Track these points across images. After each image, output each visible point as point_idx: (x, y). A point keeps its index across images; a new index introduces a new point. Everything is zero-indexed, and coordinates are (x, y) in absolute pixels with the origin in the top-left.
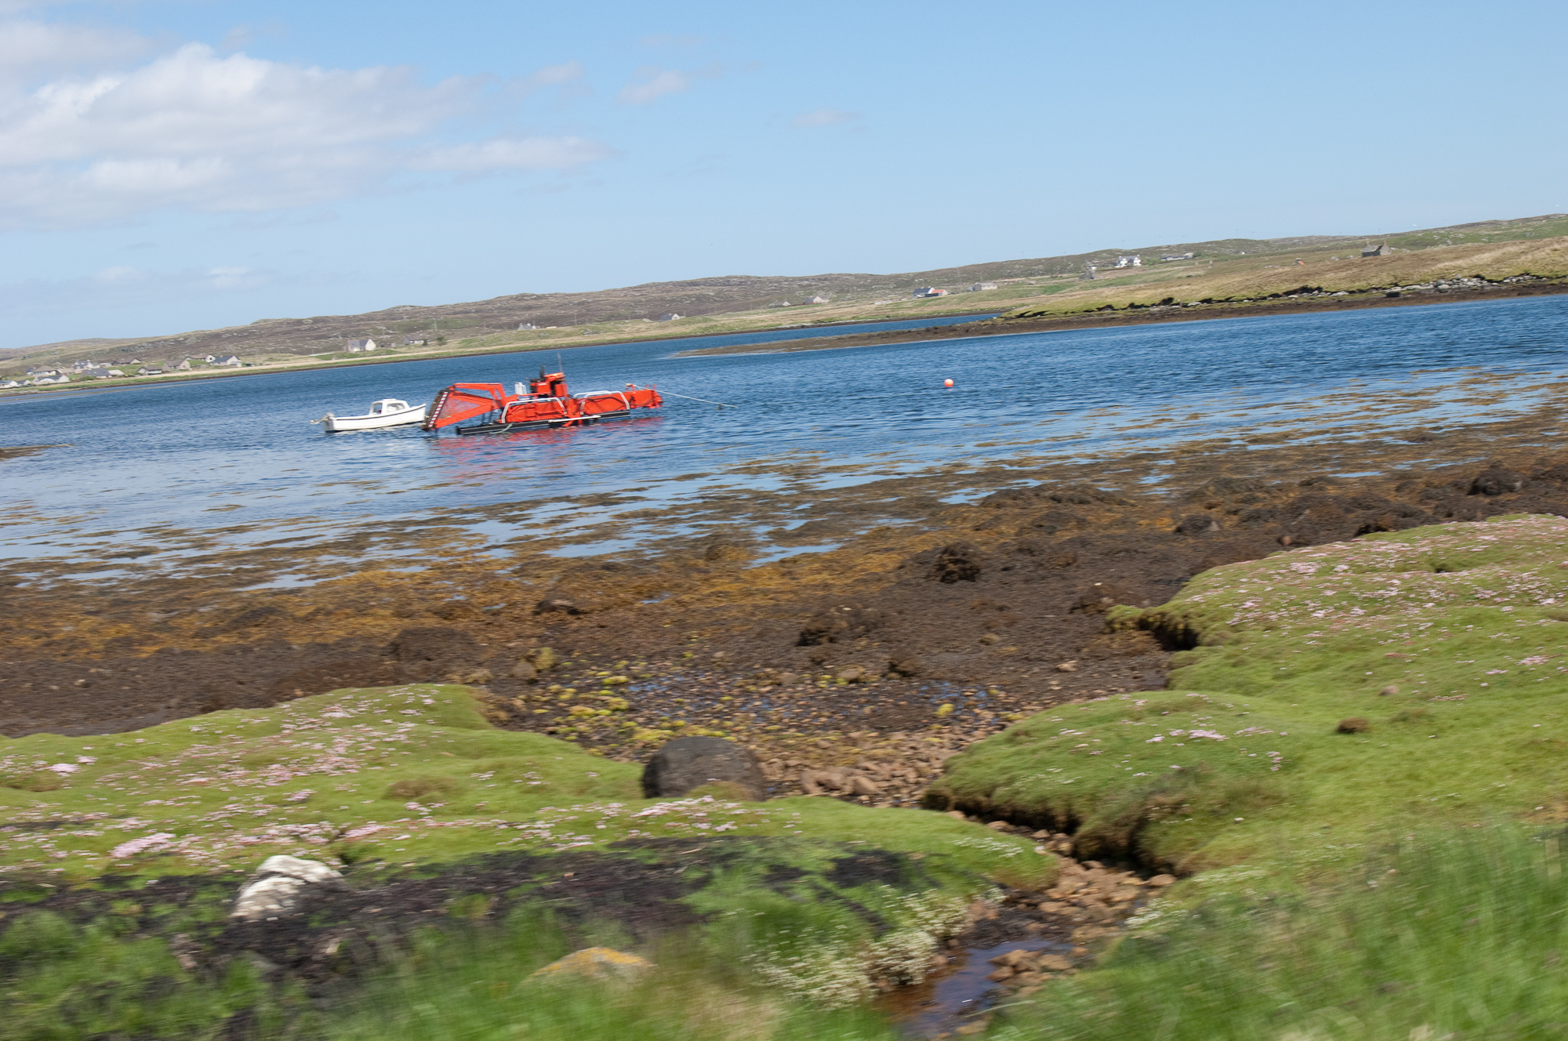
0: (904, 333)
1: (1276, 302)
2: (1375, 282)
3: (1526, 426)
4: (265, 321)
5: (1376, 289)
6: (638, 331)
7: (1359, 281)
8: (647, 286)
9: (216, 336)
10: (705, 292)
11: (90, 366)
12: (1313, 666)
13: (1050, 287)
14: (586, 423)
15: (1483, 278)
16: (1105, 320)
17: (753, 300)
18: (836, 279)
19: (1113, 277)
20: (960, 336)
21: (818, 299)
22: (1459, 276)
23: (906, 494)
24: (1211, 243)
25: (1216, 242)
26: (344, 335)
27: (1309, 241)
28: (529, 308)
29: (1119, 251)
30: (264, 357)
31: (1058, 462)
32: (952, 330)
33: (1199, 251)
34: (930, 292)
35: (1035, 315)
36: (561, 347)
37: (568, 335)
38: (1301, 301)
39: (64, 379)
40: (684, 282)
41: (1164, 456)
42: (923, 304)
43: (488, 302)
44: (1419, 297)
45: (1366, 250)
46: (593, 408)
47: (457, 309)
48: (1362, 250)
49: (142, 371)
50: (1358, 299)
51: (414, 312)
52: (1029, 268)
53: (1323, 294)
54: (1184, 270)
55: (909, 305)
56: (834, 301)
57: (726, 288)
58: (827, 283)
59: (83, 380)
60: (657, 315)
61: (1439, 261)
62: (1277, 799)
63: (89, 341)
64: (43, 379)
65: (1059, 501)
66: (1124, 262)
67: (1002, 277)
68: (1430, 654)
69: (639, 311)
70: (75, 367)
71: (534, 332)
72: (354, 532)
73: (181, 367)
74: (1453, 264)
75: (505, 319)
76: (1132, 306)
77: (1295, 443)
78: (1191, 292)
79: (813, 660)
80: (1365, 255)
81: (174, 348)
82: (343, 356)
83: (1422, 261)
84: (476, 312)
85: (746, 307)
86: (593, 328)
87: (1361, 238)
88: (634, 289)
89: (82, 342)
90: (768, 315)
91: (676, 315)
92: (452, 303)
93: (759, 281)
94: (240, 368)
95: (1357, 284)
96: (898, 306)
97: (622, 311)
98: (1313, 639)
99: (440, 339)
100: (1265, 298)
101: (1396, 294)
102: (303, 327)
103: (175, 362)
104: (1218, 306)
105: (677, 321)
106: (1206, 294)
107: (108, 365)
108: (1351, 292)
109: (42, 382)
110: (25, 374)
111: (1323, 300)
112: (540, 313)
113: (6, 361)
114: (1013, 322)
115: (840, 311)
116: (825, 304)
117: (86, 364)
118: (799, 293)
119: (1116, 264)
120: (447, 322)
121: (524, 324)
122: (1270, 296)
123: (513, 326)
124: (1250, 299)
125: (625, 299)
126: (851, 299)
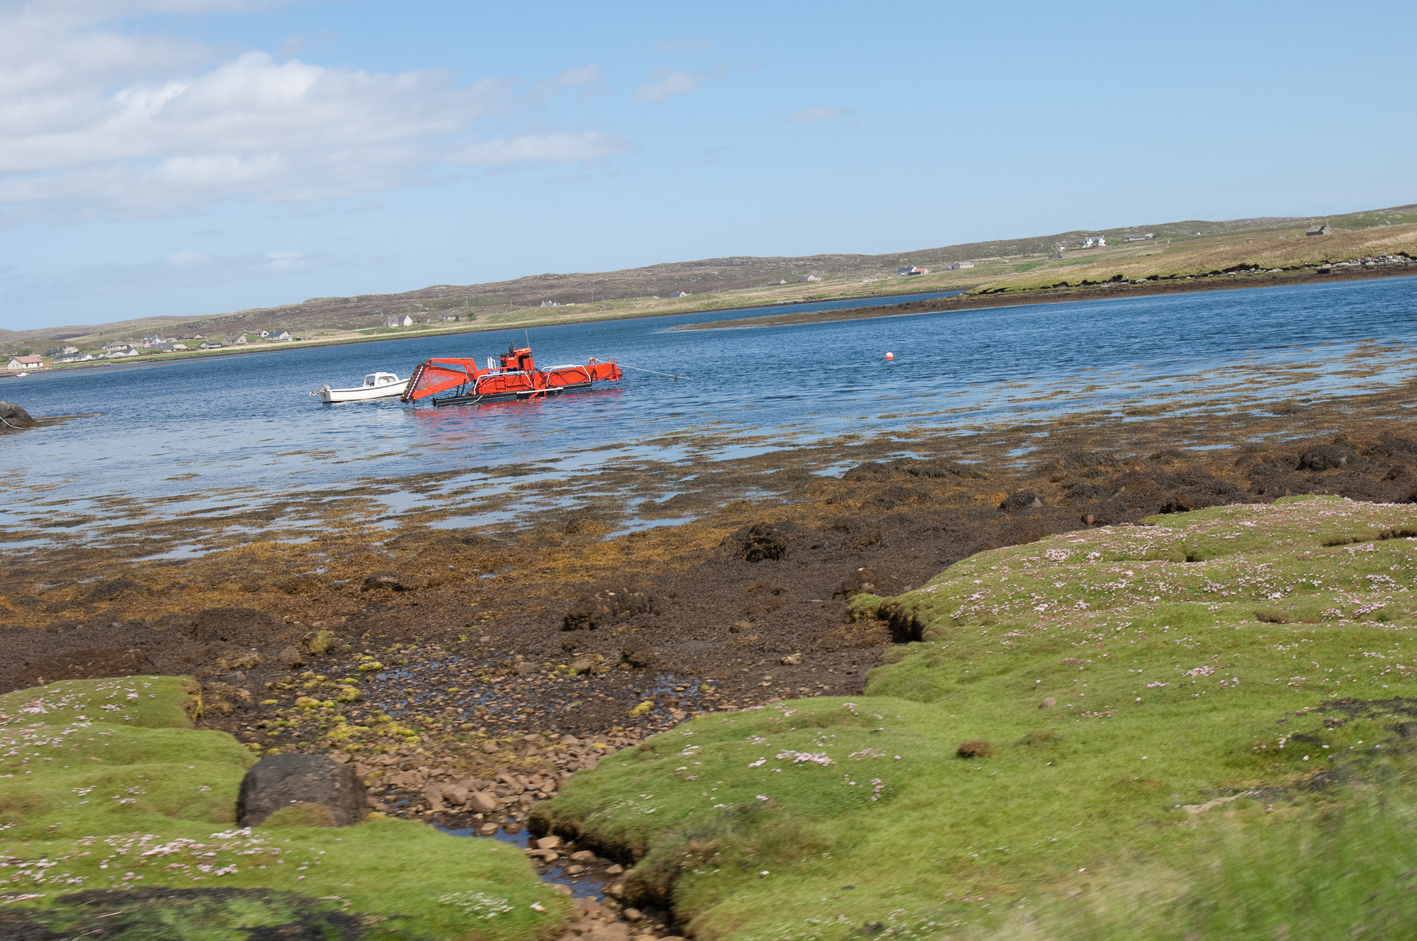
0: (878, 308)
1: (1216, 278)
2: (1307, 260)
3: (1389, 398)
4: (316, 300)
5: (1308, 266)
6: (648, 307)
7: (1293, 258)
8: (658, 266)
9: (271, 314)
10: (709, 272)
11: (158, 341)
12: (1000, 668)
13: (1022, 266)
14: (550, 394)
15: (1406, 256)
16: (1059, 296)
17: (753, 279)
18: (829, 259)
19: (1080, 256)
20: (927, 311)
21: (811, 278)
22: (1385, 254)
23: (786, 466)
24: (1170, 224)
25: (1175, 224)
26: (386, 312)
27: (1261, 222)
28: (552, 287)
29: (1086, 232)
30: (313, 332)
31: (943, 434)
32: (922, 305)
33: (1159, 232)
34: (913, 271)
35: (996, 291)
36: (577, 322)
37: (585, 311)
38: (1239, 277)
39: (134, 353)
40: (691, 263)
41: (1040, 429)
42: (906, 281)
43: (515, 282)
44: (1347, 273)
45: (1310, 230)
46: (558, 380)
47: (487, 288)
48: (1307, 231)
49: (203, 345)
50: (1292, 275)
51: (449, 290)
52: (1003, 248)
53: (1260, 271)
54: (1144, 249)
55: (894, 282)
56: (826, 279)
57: (729, 268)
58: (820, 263)
59: (149, 354)
60: (666, 293)
61: (1367, 240)
62: (817, 848)
63: (159, 318)
64: (116, 353)
65: (917, 475)
66: (1090, 243)
67: (979, 256)
68: (1109, 661)
69: (651, 289)
70: (145, 342)
71: (555, 309)
72: (276, 502)
73: (239, 342)
74: (1379, 242)
75: (530, 297)
76: (1085, 282)
77: (1168, 415)
78: (1137, 270)
79: (564, 647)
80: (1309, 234)
81: (233, 324)
82: (383, 331)
83: (1350, 240)
84: (504, 290)
85: (747, 285)
86: (607, 305)
87: (1307, 219)
88: (647, 269)
89: (153, 319)
90: (766, 293)
91: (683, 293)
92: (482, 283)
93: (760, 261)
94: (291, 342)
95: (1291, 261)
96: (883, 283)
97: (635, 289)
98: (1010, 638)
99: (470, 315)
100: (1206, 275)
101: (1327, 271)
102: (349, 305)
103: (233, 337)
104: (1162, 283)
105: (683, 298)
106: (1152, 271)
107: (174, 340)
108: (1285, 269)
109: (114, 355)
110: (100, 348)
111: (1259, 277)
112: (560, 291)
113: (85, 337)
114: (976, 298)
115: (829, 288)
116: (818, 282)
117: (155, 339)
118: (795, 272)
119: (1083, 244)
120: (477, 300)
121: (546, 301)
122: (1211, 273)
123: (537, 303)
124: (1192, 276)
125: (638, 278)
126: (840, 277)
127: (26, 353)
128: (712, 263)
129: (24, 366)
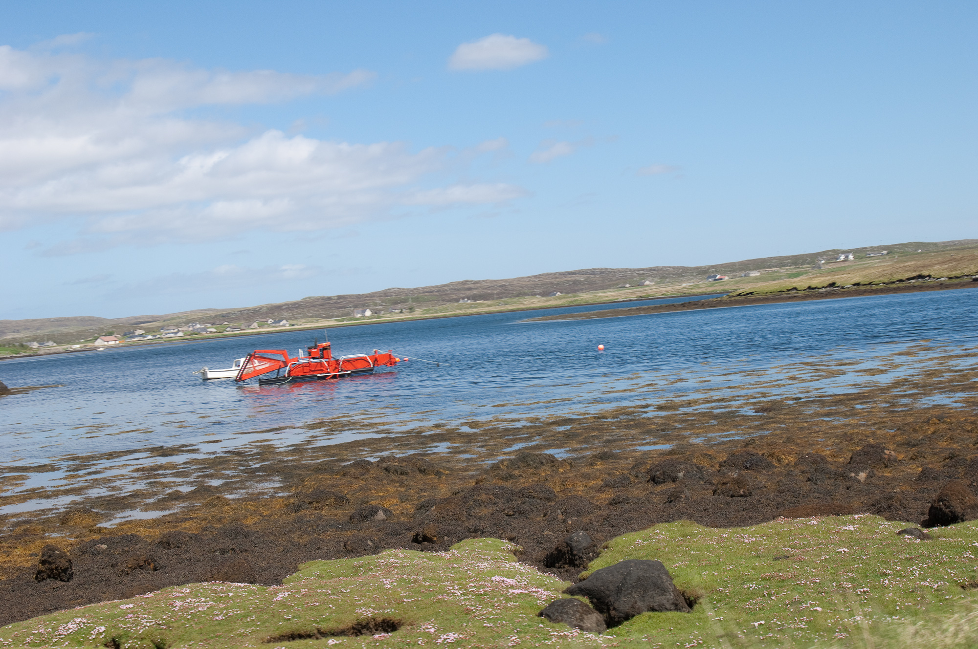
2: (966, 271)
4: (310, 298)
8: (543, 275)
10: (578, 278)
11: (198, 326)
13: (793, 274)
14: (342, 376)
17: (607, 283)
18: (661, 269)
20: (697, 308)
21: (647, 283)
26: (355, 307)
29: (840, 250)
30: (303, 320)
32: (696, 304)
33: (891, 250)
34: (717, 278)
35: (747, 294)
36: (480, 314)
39: (180, 334)
40: (566, 272)
42: (712, 285)
46: (349, 366)
47: (426, 290)
49: (228, 329)
50: (954, 283)
51: (399, 292)
52: (781, 262)
54: (880, 262)
55: (703, 286)
56: (657, 283)
57: (592, 276)
59: (190, 335)
60: (546, 294)
64: (168, 335)
66: (842, 257)
67: (764, 267)
69: (537, 291)
70: (189, 327)
71: (468, 304)
73: (252, 327)
75: (454, 296)
76: (809, 288)
78: (846, 279)
82: (351, 320)
84: (437, 292)
85: (603, 288)
88: (535, 277)
90: (614, 293)
91: (559, 293)
92: (423, 286)
93: (613, 271)
94: (288, 327)
96: (696, 286)
97: (526, 291)
99: (411, 309)
102: (331, 302)
103: (249, 324)
104: (862, 288)
105: (559, 296)
106: (856, 280)
107: (209, 325)
108: (950, 278)
110: (159, 331)
111: (931, 283)
112: (475, 292)
113: (153, 323)
114: (733, 299)
115: (657, 290)
116: (651, 286)
117: (196, 325)
118: (637, 279)
119: (837, 259)
120: (418, 298)
121: (463, 298)
122: (898, 281)
123: (457, 300)
124: (884, 283)
125: (529, 283)
126: (667, 283)
127: (110, 334)
128: (580, 272)
129: (106, 343)
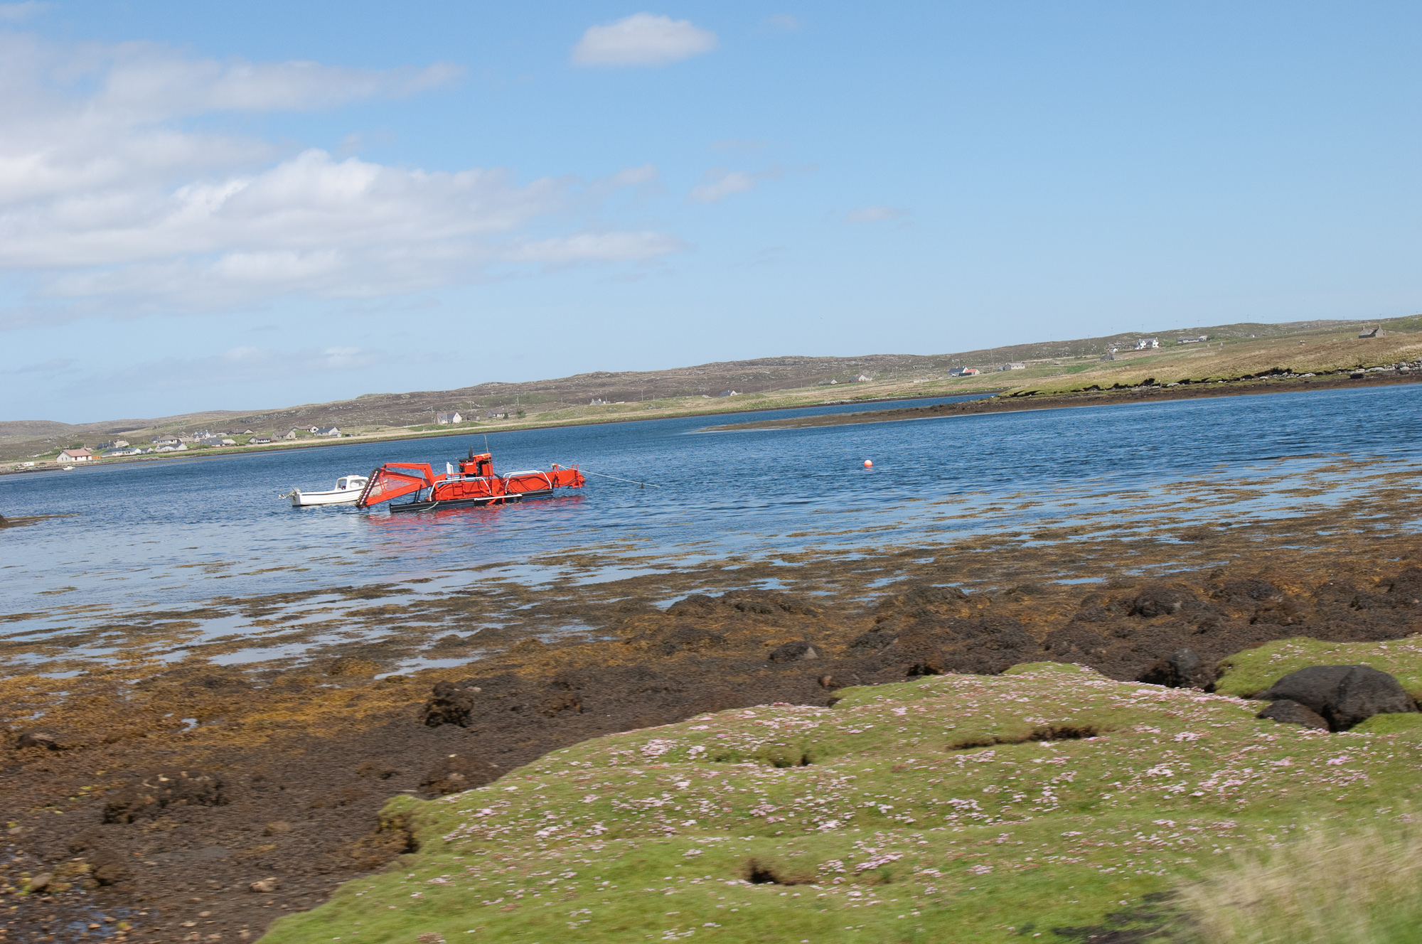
0: (911, 410)
1: (1248, 382)
2: (1341, 364)
4: (369, 395)
5: (1342, 371)
6: (698, 406)
7: (1326, 363)
8: (711, 365)
9: (324, 410)
10: (762, 371)
11: (208, 435)
13: (1074, 367)
14: (508, 501)
16: (1090, 400)
17: (804, 378)
18: (881, 359)
19: (1132, 358)
20: (954, 414)
21: (862, 378)
24: (1225, 326)
26: (436, 409)
27: (1317, 324)
28: (603, 385)
29: (1139, 334)
30: (362, 428)
32: (952, 408)
33: (1213, 334)
34: (964, 372)
35: (1027, 394)
36: (624, 420)
37: (633, 410)
38: (1271, 382)
39: (183, 447)
40: (743, 362)
42: (956, 383)
43: (567, 380)
44: (1381, 378)
45: (1362, 334)
46: (518, 487)
47: (539, 386)
49: (253, 440)
50: (1325, 380)
51: (501, 388)
52: (1055, 350)
53: (1292, 375)
54: (1197, 352)
55: (944, 383)
56: (876, 379)
57: (781, 368)
58: (872, 363)
59: (197, 448)
60: (716, 392)
61: (1402, 344)
63: (215, 412)
64: (165, 447)
66: (1143, 344)
67: (1031, 357)
69: (701, 388)
70: (195, 437)
71: (604, 407)
73: (288, 437)
74: (1414, 347)
75: (581, 395)
76: (1116, 386)
78: (1170, 374)
80: (1360, 337)
82: (432, 428)
83: (1391, 344)
84: (556, 388)
85: (798, 385)
86: (656, 404)
87: (1363, 322)
88: (699, 368)
89: (208, 413)
90: (816, 393)
91: (734, 392)
92: (535, 380)
93: (812, 361)
94: (340, 438)
95: (1324, 366)
96: (933, 384)
97: (686, 388)
99: (519, 413)
100: (1238, 379)
101: (1360, 376)
102: (401, 402)
103: (283, 433)
104: (1194, 387)
105: (733, 397)
106: (1184, 375)
107: (224, 435)
108: (1318, 374)
109: (163, 449)
110: (151, 442)
111: (1292, 381)
112: (611, 389)
113: (139, 431)
114: (1006, 401)
115: (879, 389)
116: (868, 382)
117: (205, 434)
118: (846, 372)
119: (1136, 346)
120: (528, 398)
121: (596, 399)
122: (1243, 377)
123: (587, 401)
124: (1223, 380)
125: (690, 377)
126: (891, 378)
127: (77, 446)
128: (764, 362)
129: (73, 459)
